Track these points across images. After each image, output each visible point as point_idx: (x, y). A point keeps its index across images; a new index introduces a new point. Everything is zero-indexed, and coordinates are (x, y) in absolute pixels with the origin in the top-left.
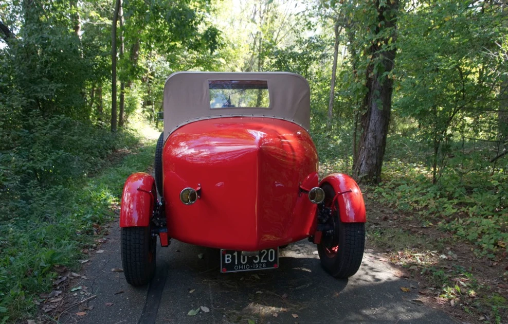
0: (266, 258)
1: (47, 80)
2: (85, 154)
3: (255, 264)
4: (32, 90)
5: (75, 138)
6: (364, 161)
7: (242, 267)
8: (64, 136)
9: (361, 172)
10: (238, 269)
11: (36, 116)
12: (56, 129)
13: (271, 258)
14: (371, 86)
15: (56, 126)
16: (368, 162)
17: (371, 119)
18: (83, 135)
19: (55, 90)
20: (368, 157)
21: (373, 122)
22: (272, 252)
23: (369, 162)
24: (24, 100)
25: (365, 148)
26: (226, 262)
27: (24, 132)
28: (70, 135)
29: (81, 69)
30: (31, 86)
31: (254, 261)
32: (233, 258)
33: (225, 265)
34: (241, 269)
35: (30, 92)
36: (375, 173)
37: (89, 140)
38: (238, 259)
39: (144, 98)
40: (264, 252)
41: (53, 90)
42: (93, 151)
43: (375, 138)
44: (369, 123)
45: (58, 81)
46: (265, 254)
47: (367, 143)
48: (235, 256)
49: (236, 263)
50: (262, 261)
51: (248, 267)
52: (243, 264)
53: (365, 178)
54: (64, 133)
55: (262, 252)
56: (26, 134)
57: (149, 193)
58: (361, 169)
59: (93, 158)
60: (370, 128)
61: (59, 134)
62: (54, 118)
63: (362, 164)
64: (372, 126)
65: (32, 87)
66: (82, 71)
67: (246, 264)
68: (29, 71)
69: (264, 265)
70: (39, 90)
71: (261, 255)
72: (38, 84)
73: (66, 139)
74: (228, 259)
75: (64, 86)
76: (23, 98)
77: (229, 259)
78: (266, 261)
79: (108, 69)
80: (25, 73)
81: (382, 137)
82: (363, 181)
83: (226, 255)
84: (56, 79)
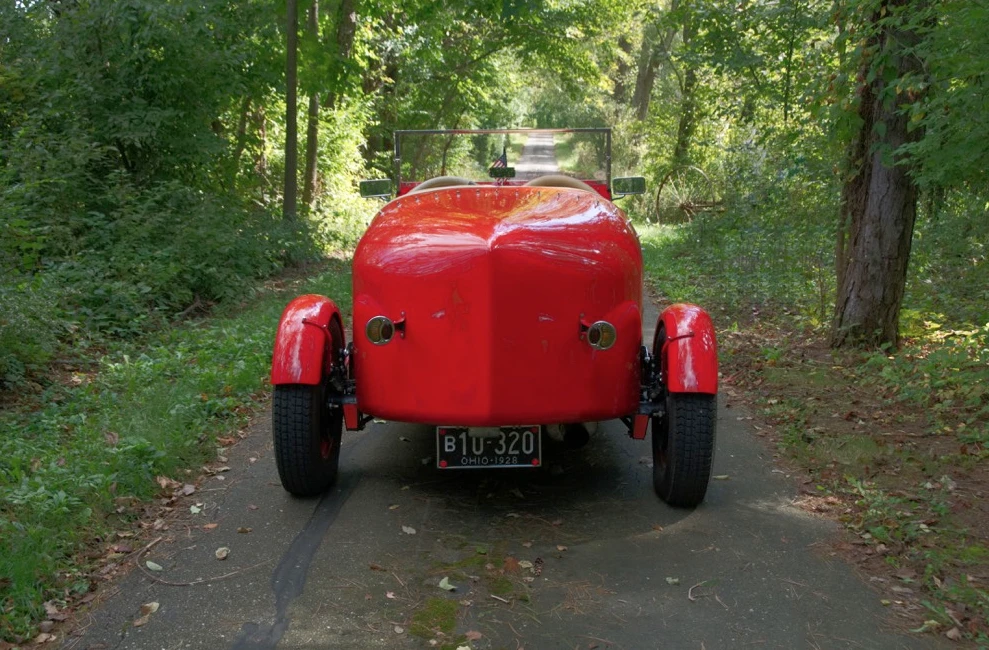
0: (518, 446)
1: (144, 102)
2: (222, 269)
3: (499, 456)
4: (111, 125)
5: (201, 232)
6: (853, 292)
7: (475, 460)
8: (179, 226)
9: (846, 318)
10: (468, 464)
11: (121, 184)
12: (161, 211)
13: (528, 448)
14: (870, 113)
15: (161, 204)
16: (862, 294)
17: (871, 192)
18: (218, 225)
19: (158, 125)
20: (863, 283)
21: (875, 199)
22: (528, 437)
23: (866, 294)
24: (97, 147)
25: (856, 261)
26: (447, 450)
27: (95, 219)
28: (190, 226)
29: (214, 74)
30: (107, 118)
31: (497, 451)
32: (459, 444)
33: (444, 455)
34: (473, 464)
35: (106, 129)
36: (880, 321)
37: (231, 238)
38: (467, 445)
39: (368, 131)
40: (514, 436)
41: (154, 124)
42: (240, 263)
43: (879, 236)
44: (866, 200)
45: (164, 102)
46: (516, 439)
47: (861, 249)
48: (462, 440)
49: (464, 453)
50: (510, 452)
51: (485, 461)
52: (477, 456)
53: (855, 331)
54: (178, 220)
55: (510, 435)
56: (99, 223)
57: (323, 329)
58: (847, 313)
59: (239, 278)
60: (867, 212)
61: (169, 222)
62: (156, 189)
63: (848, 298)
64: (872, 210)
65: (110, 120)
66: (217, 77)
67: (481, 456)
68: (104, 81)
69: (515, 459)
70: (126, 125)
71: (508, 441)
72: (123, 112)
73: (181, 234)
74: (449, 446)
75: (177, 116)
76: (95, 144)
77: (452, 444)
78: (517, 452)
79: (277, 66)
80: (96, 88)
81: (898, 236)
82: (847, 339)
83: (446, 438)
84: (160, 98)
